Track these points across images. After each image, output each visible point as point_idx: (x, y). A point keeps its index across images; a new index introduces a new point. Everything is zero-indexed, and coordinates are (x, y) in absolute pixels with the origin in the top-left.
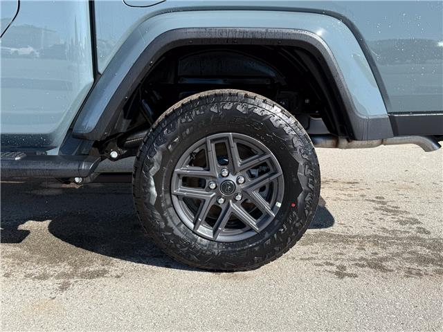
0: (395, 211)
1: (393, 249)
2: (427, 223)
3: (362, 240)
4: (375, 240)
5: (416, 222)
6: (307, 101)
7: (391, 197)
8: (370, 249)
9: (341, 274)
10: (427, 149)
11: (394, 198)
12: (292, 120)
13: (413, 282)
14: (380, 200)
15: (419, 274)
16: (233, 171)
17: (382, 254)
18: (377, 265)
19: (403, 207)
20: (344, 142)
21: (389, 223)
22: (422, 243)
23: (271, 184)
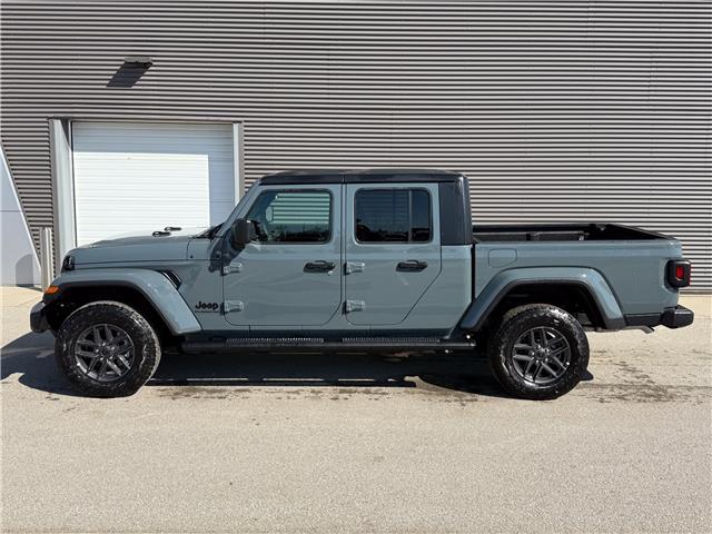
0: (634, 371)
1: (631, 391)
2: (653, 377)
3: (612, 387)
4: (620, 387)
5: (647, 376)
6: (577, 305)
7: (630, 361)
8: (617, 391)
9: (602, 401)
10: (647, 332)
11: (634, 362)
12: (566, 315)
13: (642, 404)
14: (623, 364)
15: (645, 401)
16: (543, 346)
17: (624, 393)
18: (622, 398)
19: (639, 368)
20: (600, 329)
21: (629, 377)
22: (649, 388)
23: (563, 354)
